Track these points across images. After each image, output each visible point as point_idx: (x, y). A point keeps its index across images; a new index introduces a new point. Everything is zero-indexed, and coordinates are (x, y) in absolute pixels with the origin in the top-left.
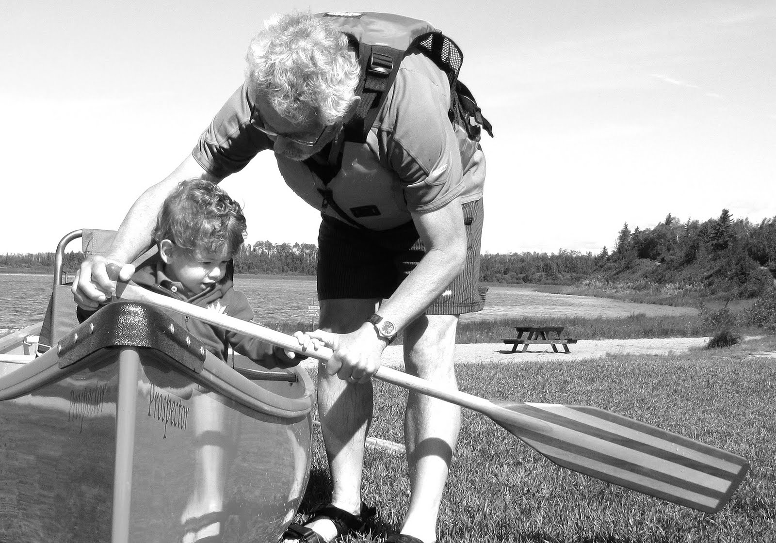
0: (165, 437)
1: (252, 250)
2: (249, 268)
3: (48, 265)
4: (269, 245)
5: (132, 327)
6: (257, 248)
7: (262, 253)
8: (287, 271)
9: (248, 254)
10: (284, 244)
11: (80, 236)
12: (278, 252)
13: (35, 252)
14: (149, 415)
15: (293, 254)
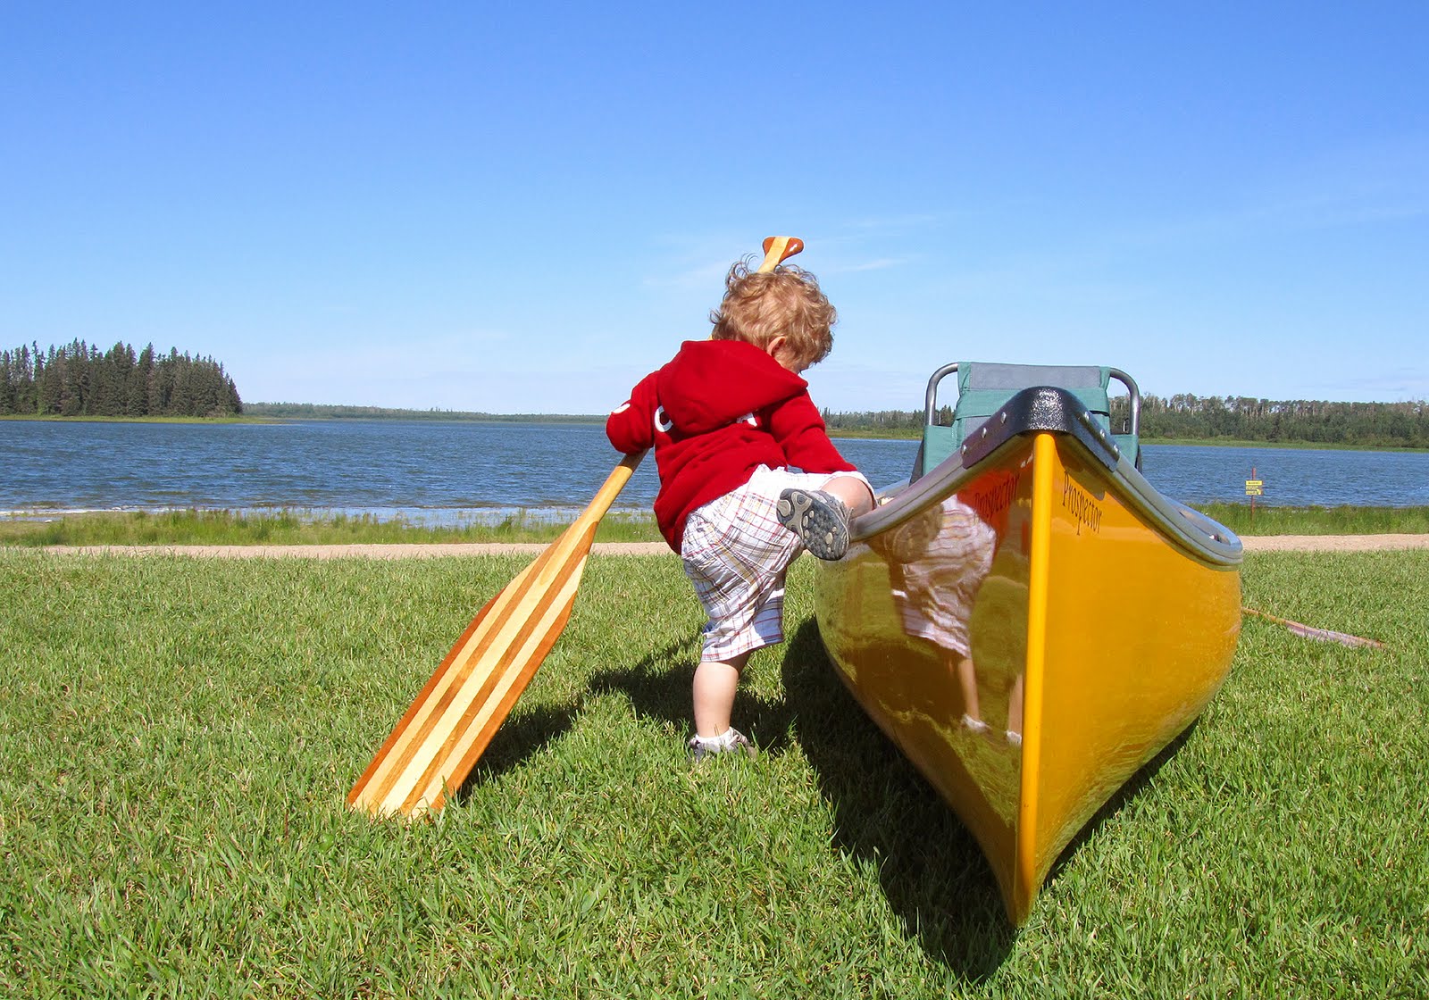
0: (1078, 534)
1: (1168, 406)
2: (1164, 430)
3: (894, 427)
4: (1192, 400)
5: (1047, 410)
6: (1175, 404)
7: (1182, 410)
8: (1216, 435)
9: (1163, 411)
10: (1213, 398)
11: (955, 370)
12: (1205, 409)
13: (877, 410)
14: (1064, 504)
15: (1225, 411)
